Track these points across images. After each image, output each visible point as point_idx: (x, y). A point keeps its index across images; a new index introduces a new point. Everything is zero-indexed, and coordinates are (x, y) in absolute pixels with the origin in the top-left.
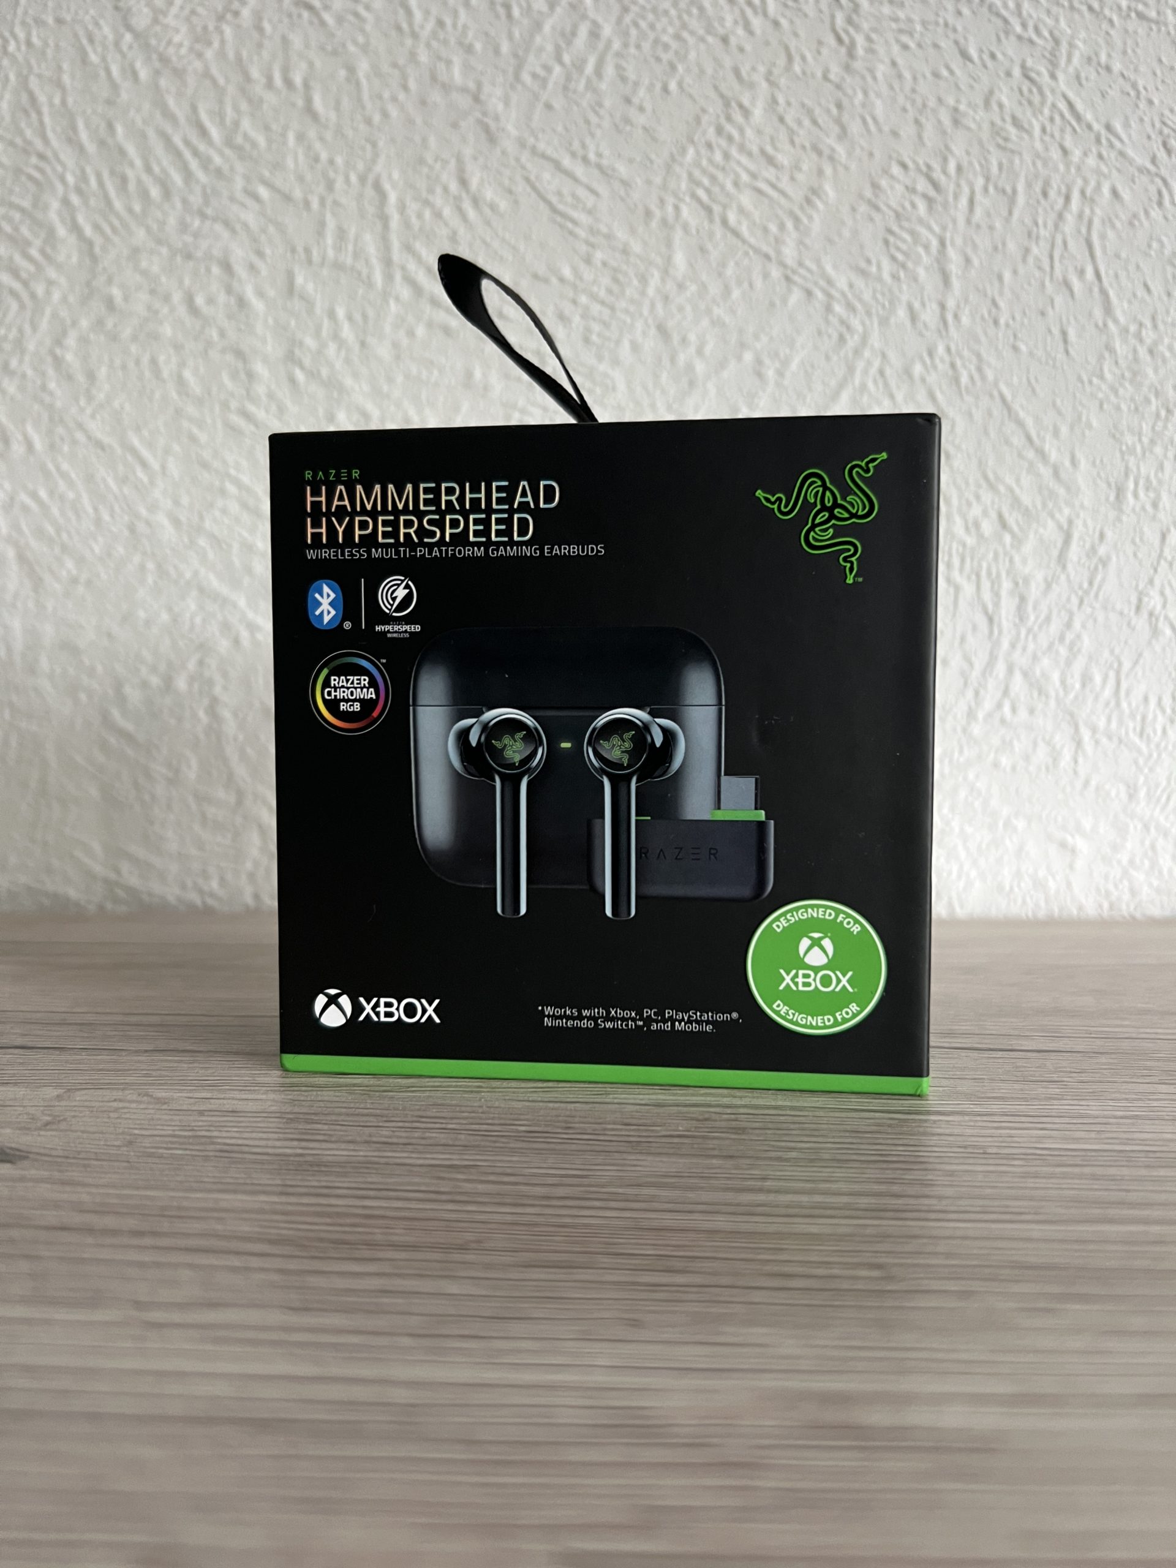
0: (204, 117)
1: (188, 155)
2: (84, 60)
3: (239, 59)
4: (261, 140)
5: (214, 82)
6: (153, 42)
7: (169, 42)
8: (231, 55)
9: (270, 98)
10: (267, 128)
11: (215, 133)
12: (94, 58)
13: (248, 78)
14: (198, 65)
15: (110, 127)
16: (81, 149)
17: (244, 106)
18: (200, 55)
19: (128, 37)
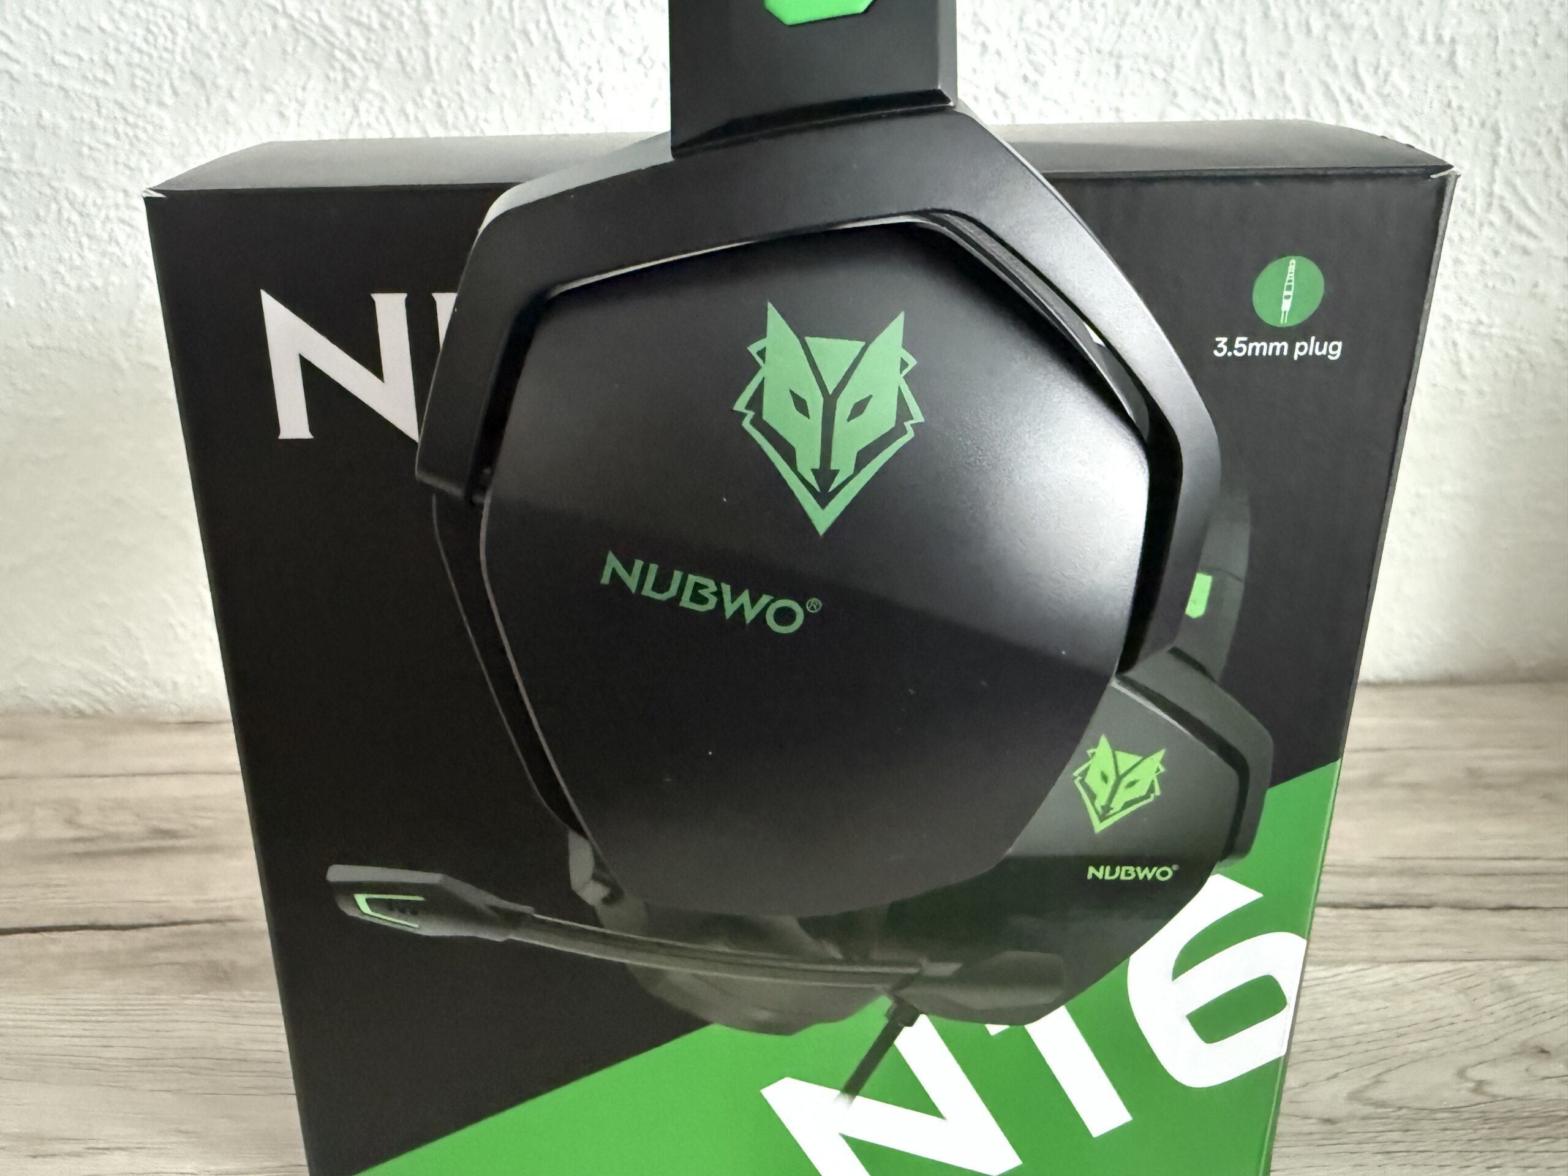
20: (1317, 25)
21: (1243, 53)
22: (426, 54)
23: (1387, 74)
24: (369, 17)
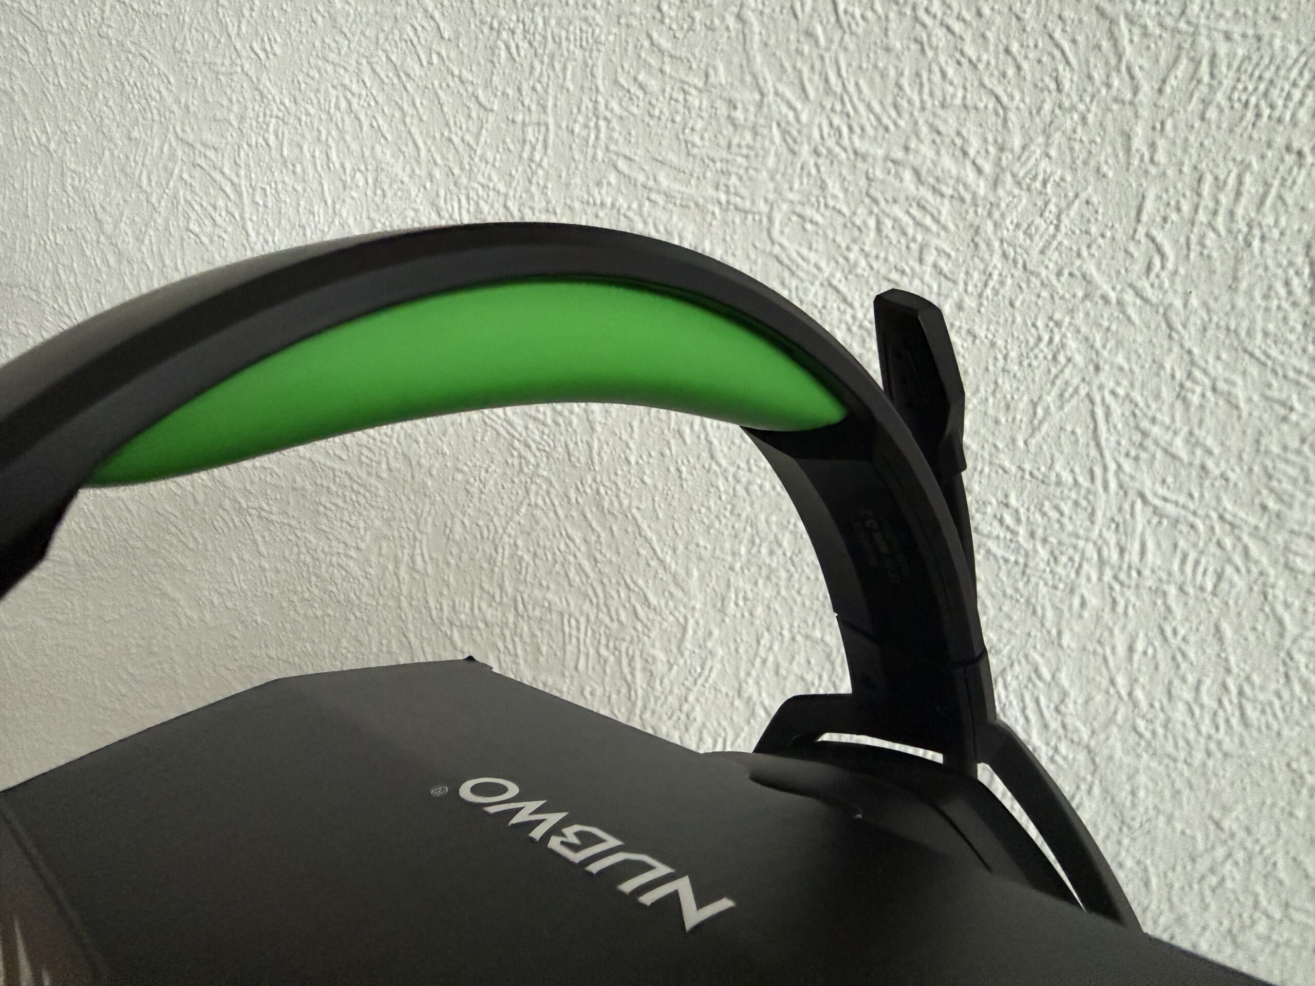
22: (590, 448)
24: (545, 414)
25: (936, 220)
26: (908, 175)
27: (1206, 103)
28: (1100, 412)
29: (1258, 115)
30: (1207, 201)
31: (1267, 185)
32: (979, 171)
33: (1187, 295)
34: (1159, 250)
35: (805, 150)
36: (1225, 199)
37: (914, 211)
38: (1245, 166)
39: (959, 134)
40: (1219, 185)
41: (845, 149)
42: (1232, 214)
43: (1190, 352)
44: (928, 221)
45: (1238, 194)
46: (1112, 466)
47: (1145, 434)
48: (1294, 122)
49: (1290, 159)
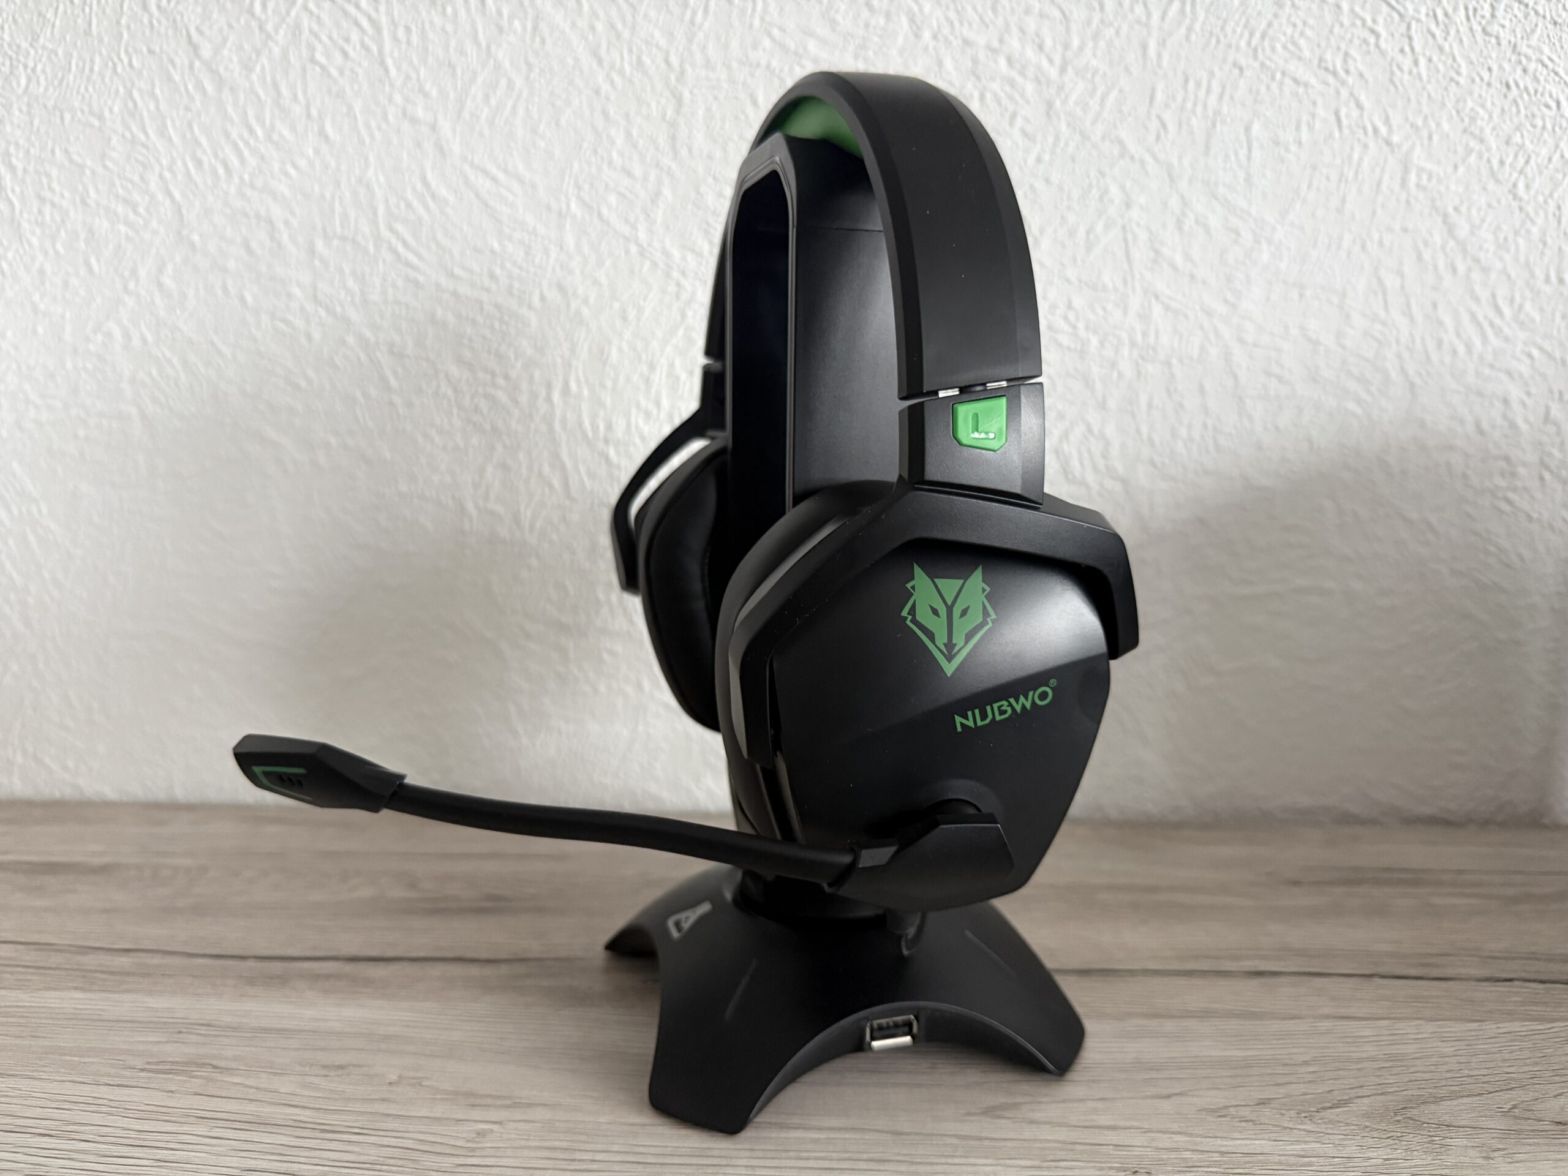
0: (1500, 302)
1: (1486, 325)
2: (1420, 258)
3: (1527, 264)
4: (1538, 318)
5: (1509, 277)
6: (1469, 248)
7: (1481, 248)
8: (1522, 258)
9: (1547, 289)
10: (1542, 310)
11: (1507, 311)
12: (1427, 256)
13: (1532, 275)
14: (1499, 265)
15: (1435, 306)
16: (1412, 320)
17: (1528, 294)
18: (1501, 259)
19: (1451, 244)
20: (1461, 268)
21: (1402, 287)
23: (1521, 307)
25: (1023, 96)
26: (1002, 62)
27: (1190, 29)
28: (1130, 237)
29: (1218, 41)
30: (1192, 97)
31: (1224, 88)
32: (1051, 61)
33: (1180, 158)
34: (1164, 126)
35: (927, 35)
36: (1202, 93)
37: (1007, 88)
38: (1212, 74)
39: (1037, 35)
40: (1198, 85)
41: (956, 38)
42: (1205, 106)
43: (1182, 197)
44: (1017, 96)
45: (1208, 92)
46: (1137, 276)
47: (1157, 252)
48: (1238, 48)
49: (1236, 71)
